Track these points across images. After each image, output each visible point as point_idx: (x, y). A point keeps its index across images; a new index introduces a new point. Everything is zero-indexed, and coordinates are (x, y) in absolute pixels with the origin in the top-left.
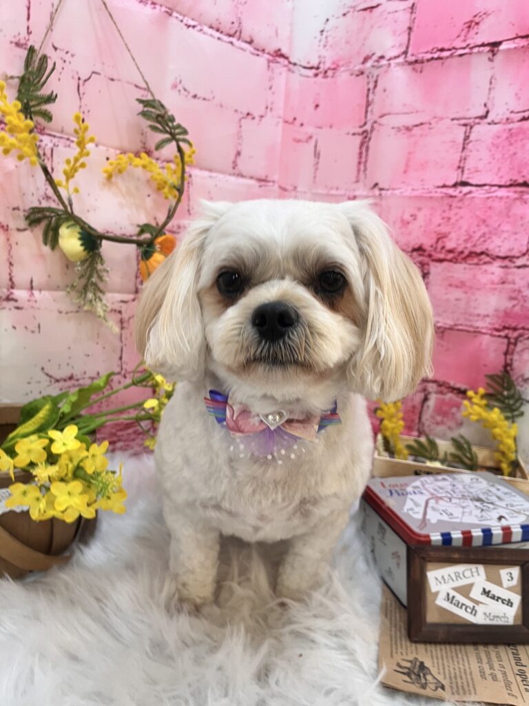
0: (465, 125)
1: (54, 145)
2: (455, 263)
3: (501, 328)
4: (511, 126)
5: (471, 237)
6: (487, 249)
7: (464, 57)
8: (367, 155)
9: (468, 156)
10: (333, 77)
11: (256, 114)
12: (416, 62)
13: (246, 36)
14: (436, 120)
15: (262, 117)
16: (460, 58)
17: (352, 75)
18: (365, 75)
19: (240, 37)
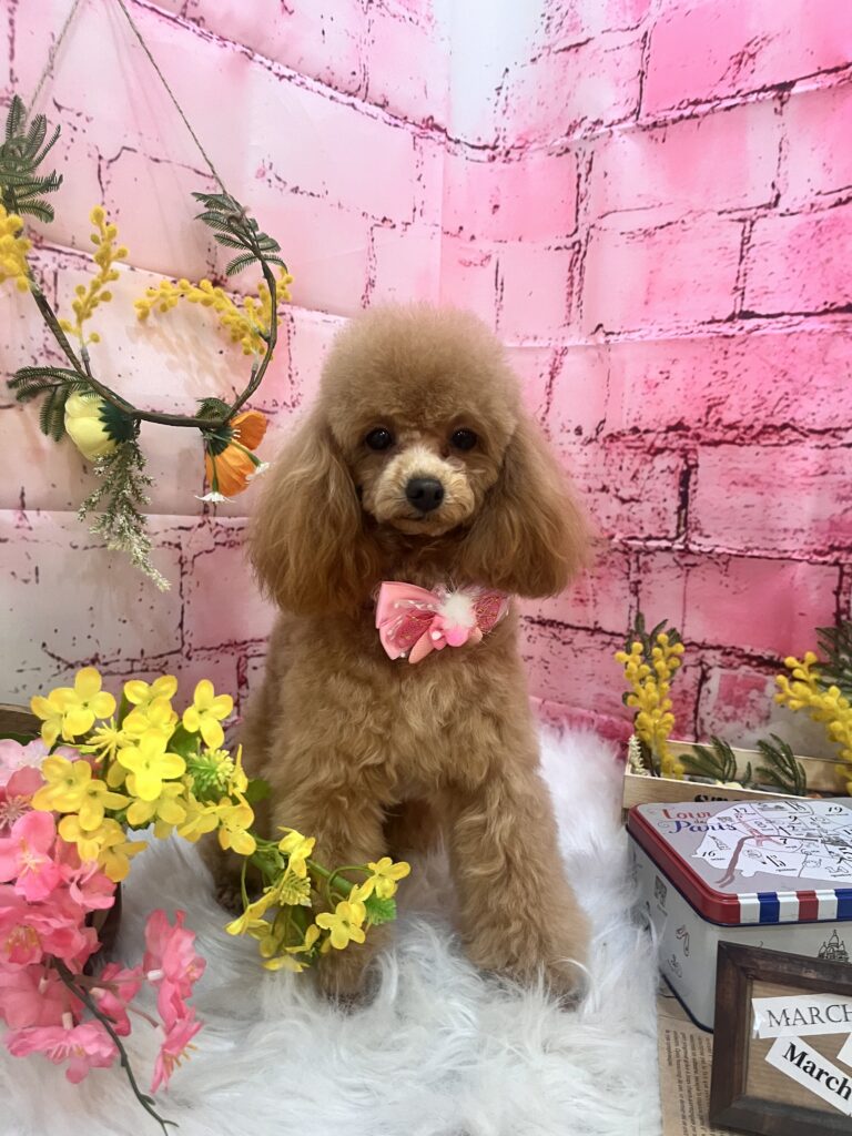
0: (740, 220)
1: (60, 266)
2: (741, 445)
3: (826, 549)
4: (819, 215)
5: (764, 400)
6: (793, 419)
7: (733, 110)
8: (582, 280)
9: (752, 269)
10: (519, 160)
11: (398, 221)
12: (655, 124)
13: (375, 94)
14: (691, 215)
15: (408, 224)
16: (727, 112)
17: (550, 155)
18: (572, 153)
19: (366, 95)
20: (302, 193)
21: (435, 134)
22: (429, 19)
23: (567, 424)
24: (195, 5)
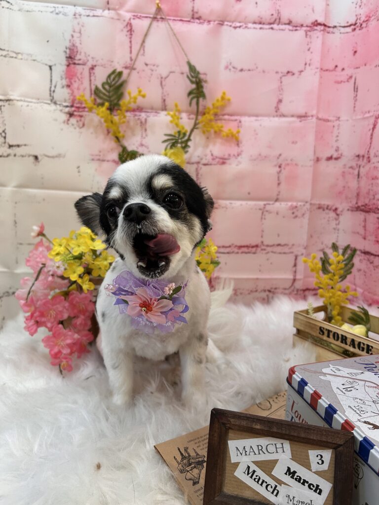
1: (147, 117)
10: (366, 27)
11: (296, 71)
13: (285, 19)
15: (301, 72)
19: (279, 22)
20: (244, 71)
21: (319, 28)
23: (376, 153)
24: (197, 13)
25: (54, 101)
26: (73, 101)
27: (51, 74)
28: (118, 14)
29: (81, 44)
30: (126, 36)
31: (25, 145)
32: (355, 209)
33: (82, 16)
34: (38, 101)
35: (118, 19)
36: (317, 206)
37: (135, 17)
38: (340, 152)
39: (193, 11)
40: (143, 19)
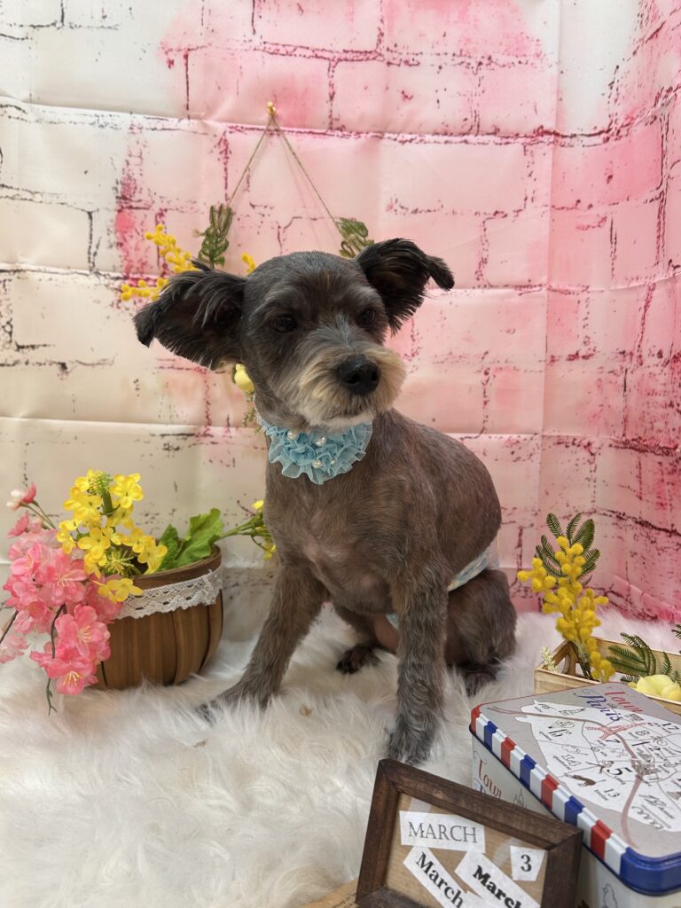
10: (627, 135)
11: (509, 210)
13: (487, 124)
15: (520, 210)
17: (646, 124)
18: (658, 119)
19: (478, 131)
20: (420, 212)
21: (546, 138)
22: (538, 56)
23: (653, 349)
24: (337, 120)
25: (95, 270)
26: (128, 270)
27: (91, 225)
28: (205, 126)
29: (141, 175)
30: (219, 160)
31: (45, 345)
32: (622, 445)
33: (144, 130)
34: (66, 271)
35: (205, 134)
36: (556, 440)
37: (234, 129)
38: (592, 346)
39: (330, 116)
40: (246, 132)
